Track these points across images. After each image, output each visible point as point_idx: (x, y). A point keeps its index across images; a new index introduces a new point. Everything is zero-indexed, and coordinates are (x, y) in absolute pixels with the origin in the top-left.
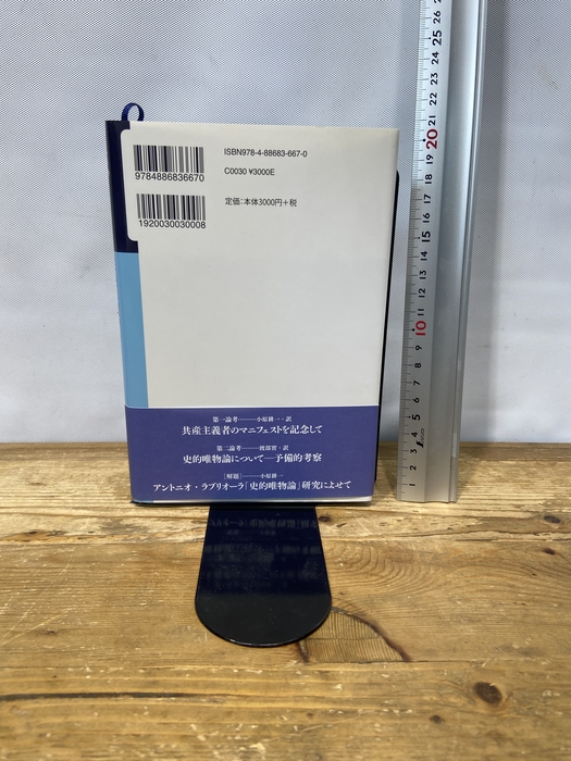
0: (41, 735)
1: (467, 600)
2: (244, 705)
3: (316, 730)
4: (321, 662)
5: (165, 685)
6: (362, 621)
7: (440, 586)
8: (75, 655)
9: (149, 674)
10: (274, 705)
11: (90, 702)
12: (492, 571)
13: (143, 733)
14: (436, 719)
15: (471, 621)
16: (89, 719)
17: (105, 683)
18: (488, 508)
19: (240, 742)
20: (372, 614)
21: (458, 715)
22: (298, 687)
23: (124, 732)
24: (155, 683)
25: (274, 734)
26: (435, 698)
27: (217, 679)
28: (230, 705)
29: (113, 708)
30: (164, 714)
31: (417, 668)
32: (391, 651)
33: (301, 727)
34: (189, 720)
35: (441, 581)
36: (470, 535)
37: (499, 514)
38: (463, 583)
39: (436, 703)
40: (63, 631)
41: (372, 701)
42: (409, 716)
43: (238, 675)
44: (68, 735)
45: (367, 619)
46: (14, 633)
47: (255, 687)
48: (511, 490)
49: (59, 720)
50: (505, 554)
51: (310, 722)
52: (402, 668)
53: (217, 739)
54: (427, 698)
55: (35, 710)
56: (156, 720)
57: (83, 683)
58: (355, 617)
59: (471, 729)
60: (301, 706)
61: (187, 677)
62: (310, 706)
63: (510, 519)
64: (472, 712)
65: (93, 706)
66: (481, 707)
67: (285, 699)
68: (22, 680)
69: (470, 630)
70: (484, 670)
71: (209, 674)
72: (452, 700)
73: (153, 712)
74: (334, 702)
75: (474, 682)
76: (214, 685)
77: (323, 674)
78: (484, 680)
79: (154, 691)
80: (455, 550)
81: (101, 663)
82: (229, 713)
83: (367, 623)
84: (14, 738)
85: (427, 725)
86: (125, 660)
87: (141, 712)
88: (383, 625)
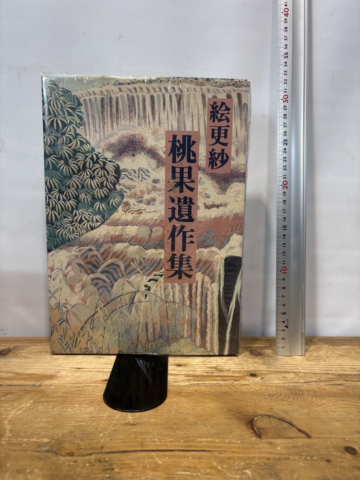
0: (145, 467)
1: (334, 412)
2: (235, 455)
3: (273, 465)
4: (268, 438)
5: (196, 447)
6: (283, 421)
7: (319, 406)
8: (149, 433)
9: (186, 442)
10: (250, 455)
11: (163, 453)
12: (344, 399)
13: (192, 466)
14: (328, 461)
15: (337, 421)
16: (164, 460)
17: (166, 446)
18: (337, 369)
19: (238, 470)
20: (288, 418)
21: (338, 459)
22: (259, 448)
23: (183, 465)
24: (190, 446)
25: (253, 466)
26: (326, 453)
27: (219, 445)
28: (229, 455)
29: (174, 456)
30: (199, 458)
31: (315, 441)
32: (301, 433)
33: (265, 464)
34: (212, 461)
35: (320, 404)
36: (331, 383)
37: (344, 373)
38: (331, 404)
39: (326, 455)
40: (139, 423)
41: (296, 454)
42: (315, 460)
43: (229, 443)
44: (157, 467)
45: (286, 420)
46: (115, 424)
47: (238, 448)
48: (348, 360)
49: (151, 460)
50: (349, 391)
51: (268, 462)
52: (307, 440)
53: (227, 468)
54: (322, 453)
55: (138, 456)
56: (196, 461)
57: (156, 445)
58: (280, 419)
59: (346, 465)
60: (262, 455)
61: (205, 444)
62: (267, 456)
63: (350, 375)
64: (344, 458)
65: (164, 455)
66: (349, 456)
67: (255, 453)
68: (127, 444)
69: (338, 425)
70: (347, 441)
71: (215, 442)
72: (334, 453)
73: (194, 458)
74: (278, 454)
75: (343, 446)
76: (219, 447)
77: (270, 443)
78: (349, 445)
79: (191, 449)
80: (324, 389)
81: (162, 437)
82: (230, 458)
83: (286, 422)
84: (133, 467)
85: (325, 463)
86: (172, 436)
87: (188, 457)
88: (295, 423)
